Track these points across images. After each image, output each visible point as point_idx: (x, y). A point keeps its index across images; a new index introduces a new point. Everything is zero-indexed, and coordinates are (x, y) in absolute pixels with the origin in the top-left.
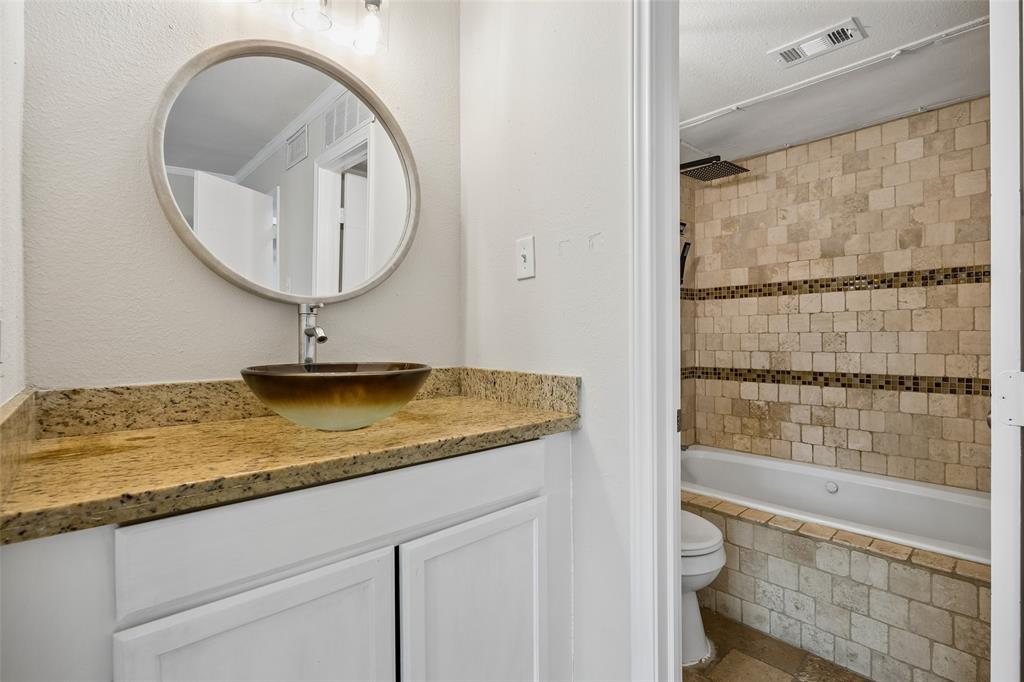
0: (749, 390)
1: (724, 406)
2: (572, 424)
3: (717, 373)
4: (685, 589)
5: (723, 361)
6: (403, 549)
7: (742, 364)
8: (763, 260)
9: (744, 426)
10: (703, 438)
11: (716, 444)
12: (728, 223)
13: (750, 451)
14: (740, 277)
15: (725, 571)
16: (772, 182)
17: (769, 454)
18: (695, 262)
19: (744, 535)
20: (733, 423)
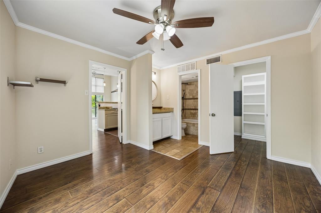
0: (192, 111)
1: (189, 113)
2: (173, 112)
3: (188, 109)
4: (182, 129)
5: (189, 108)
6: (163, 119)
7: (191, 108)
8: (194, 95)
9: (192, 116)
10: (187, 118)
11: (188, 118)
12: (190, 90)
13: (192, 119)
14: (191, 97)
15: (187, 127)
16: (195, 85)
17: (194, 119)
18: (186, 95)
19: (189, 125)
20: (190, 116)
